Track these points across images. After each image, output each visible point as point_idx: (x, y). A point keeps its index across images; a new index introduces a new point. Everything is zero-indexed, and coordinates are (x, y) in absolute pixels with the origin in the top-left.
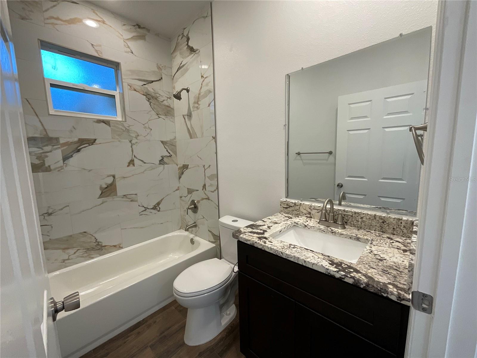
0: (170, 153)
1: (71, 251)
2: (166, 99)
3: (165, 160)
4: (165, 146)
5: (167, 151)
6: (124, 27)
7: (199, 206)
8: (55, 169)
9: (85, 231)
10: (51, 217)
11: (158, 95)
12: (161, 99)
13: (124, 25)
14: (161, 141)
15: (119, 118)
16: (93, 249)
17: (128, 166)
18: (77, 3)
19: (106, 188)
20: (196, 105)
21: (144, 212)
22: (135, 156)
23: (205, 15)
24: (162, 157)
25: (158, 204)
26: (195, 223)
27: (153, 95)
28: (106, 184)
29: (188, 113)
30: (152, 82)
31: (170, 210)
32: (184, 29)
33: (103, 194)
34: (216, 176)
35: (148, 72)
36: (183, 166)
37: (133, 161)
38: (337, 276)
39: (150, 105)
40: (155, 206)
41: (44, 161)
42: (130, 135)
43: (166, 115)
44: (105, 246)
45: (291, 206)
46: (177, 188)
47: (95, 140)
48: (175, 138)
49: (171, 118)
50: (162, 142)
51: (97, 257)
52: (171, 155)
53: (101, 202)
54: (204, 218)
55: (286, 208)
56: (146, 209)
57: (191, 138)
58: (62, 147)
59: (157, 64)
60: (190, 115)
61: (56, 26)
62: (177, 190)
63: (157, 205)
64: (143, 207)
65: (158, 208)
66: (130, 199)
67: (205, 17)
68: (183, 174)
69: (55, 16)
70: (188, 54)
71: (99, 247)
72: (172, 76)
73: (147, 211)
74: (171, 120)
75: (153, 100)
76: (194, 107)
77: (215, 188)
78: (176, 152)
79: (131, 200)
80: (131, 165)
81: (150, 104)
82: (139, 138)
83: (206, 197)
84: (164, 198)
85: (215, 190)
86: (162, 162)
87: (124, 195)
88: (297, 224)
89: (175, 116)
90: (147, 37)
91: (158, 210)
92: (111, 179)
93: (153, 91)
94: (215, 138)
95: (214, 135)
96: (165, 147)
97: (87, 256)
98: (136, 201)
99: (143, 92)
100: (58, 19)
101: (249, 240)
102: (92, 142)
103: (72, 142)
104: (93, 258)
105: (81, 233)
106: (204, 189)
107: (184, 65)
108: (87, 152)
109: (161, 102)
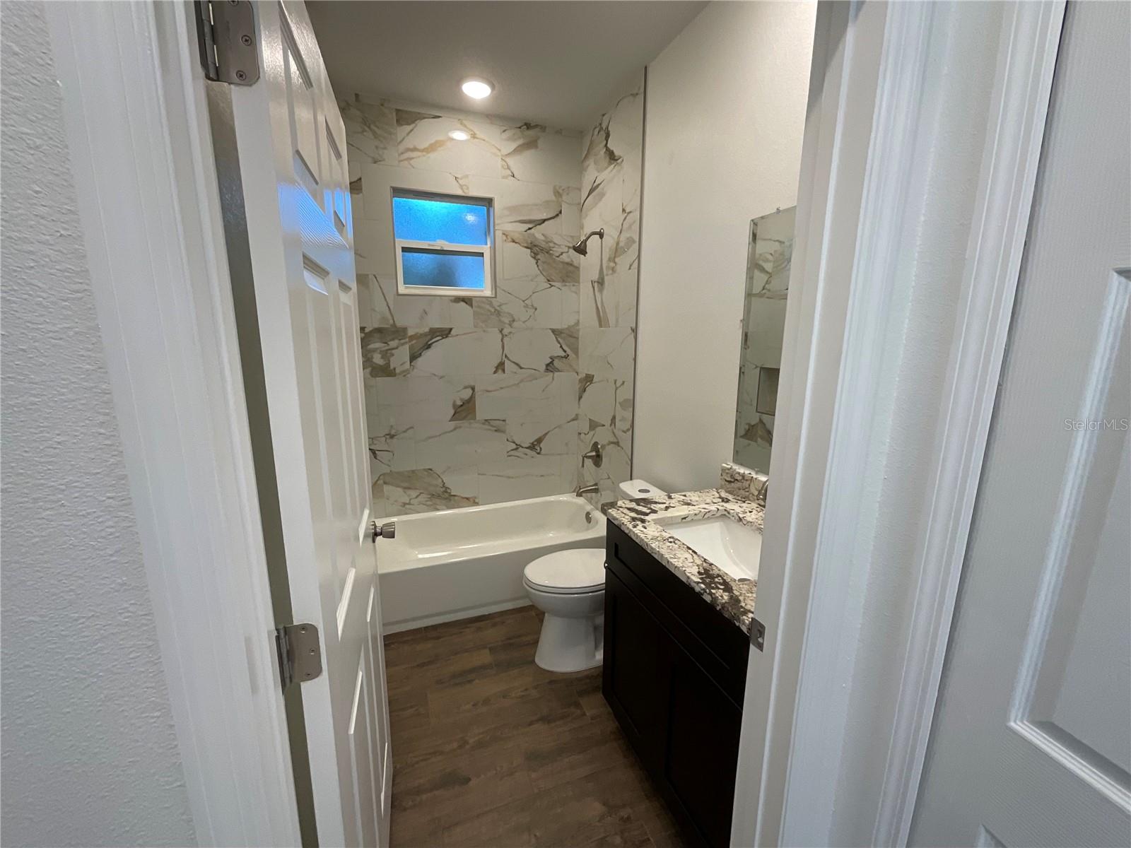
0: (565, 351)
1: (413, 493)
2: (566, 249)
3: (556, 363)
4: (559, 339)
5: (561, 347)
6: (505, 135)
7: (604, 454)
8: (399, 374)
9: (430, 467)
10: (395, 440)
11: (551, 245)
12: (557, 251)
13: (504, 131)
14: (550, 329)
15: (488, 293)
16: (439, 496)
17: (495, 372)
18: (439, 117)
19: (462, 406)
20: (612, 264)
21: (515, 451)
22: (506, 356)
23: (635, 92)
24: (551, 358)
25: (539, 441)
26: (596, 485)
27: (543, 246)
28: (461, 399)
29: (598, 279)
30: (544, 221)
31: (559, 454)
32: (603, 115)
33: (456, 415)
34: (631, 404)
35: (536, 205)
36: (586, 377)
37: (504, 363)
38: (697, 589)
39: (536, 266)
40: (532, 443)
41: (389, 361)
42: (500, 320)
43: (564, 281)
44: (454, 496)
45: (737, 480)
46: (573, 416)
47: (451, 329)
48: (578, 323)
49: (574, 285)
50: (553, 331)
51: (443, 510)
52: (568, 355)
53: (452, 428)
54: (609, 478)
55: (730, 482)
56: (518, 446)
57: (601, 326)
58: (410, 342)
59: (555, 188)
60: (601, 282)
61: (412, 162)
62: (573, 420)
63: (535, 443)
64: (514, 442)
65: (539, 449)
66: (494, 427)
67: (635, 95)
68: (585, 391)
69: (412, 147)
70: (606, 165)
71: (447, 495)
72: (579, 204)
73: (519, 450)
74: (574, 289)
75: (543, 255)
76: (608, 267)
77: (628, 425)
78: (578, 349)
79: (495, 429)
80: (500, 371)
81: (537, 263)
82: (515, 324)
83: (615, 440)
84: (550, 433)
85: (628, 430)
86: (550, 367)
87: (486, 420)
88: (729, 513)
89: (581, 281)
90: (540, 143)
91: (538, 451)
92: (469, 392)
93: (543, 238)
94: (635, 331)
95: (634, 326)
96: (557, 340)
97: (432, 505)
98: (503, 432)
99: (527, 243)
100: (415, 149)
101: (617, 519)
102: (446, 333)
103: (421, 335)
104: (438, 510)
105: (424, 470)
106: (613, 425)
107: (599, 184)
108: (440, 348)
109: (558, 257)
